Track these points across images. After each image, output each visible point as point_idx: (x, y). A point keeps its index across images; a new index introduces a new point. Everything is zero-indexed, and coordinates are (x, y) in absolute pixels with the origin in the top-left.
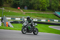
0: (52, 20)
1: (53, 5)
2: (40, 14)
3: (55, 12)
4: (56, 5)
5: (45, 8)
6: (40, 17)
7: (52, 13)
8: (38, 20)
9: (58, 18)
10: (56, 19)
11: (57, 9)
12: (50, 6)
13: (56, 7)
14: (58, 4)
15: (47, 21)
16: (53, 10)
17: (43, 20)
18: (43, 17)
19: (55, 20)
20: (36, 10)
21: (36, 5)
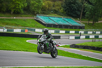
0: (32, 30)
1: (33, 4)
2: (12, 20)
3: (36, 15)
4: (37, 4)
5: (19, 9)
6: (12, 24)
7: (32, 18)
8: (7, 31)
9: (42, 26)
10: (38, 28)
11: (40, 11)
12: (28, 6)
13: (38, 7)
14: (42, 2)
15: (24, 31)
16: (34, 13)
17: (17, 31)
18: (17, 25)
19: (37, 30)
20: (4, 13)
21: (4, 4)
